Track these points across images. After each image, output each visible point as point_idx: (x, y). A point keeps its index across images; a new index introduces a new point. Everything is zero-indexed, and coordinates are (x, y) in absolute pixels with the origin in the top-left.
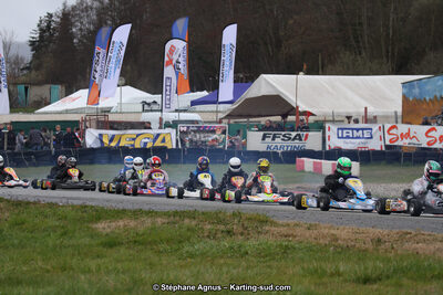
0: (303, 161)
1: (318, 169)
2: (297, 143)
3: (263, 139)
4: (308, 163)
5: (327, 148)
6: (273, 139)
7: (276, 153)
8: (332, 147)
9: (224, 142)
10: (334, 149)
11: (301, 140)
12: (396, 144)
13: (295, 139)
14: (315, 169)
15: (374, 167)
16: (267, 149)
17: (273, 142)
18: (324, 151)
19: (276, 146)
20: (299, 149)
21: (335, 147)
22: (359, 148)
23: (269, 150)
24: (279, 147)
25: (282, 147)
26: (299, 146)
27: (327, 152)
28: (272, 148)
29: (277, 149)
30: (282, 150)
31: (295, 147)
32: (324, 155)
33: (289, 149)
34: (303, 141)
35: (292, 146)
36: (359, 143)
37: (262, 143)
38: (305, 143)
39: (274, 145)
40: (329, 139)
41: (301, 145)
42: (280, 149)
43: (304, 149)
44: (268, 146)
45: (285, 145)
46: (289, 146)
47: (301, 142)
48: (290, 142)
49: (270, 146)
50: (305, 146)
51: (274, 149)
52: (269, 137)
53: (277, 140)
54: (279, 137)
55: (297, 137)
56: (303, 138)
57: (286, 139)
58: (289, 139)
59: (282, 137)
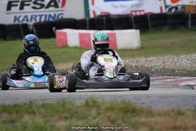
0: (65, 34)
2: (52, 12)
6: (22, 8)
8: (98, 13)
10: (101, 16)
11: (56, 6)
12: (179, 3)
13: (49, 5)
15: (156, 35)
16: (15, 21)
17: (21, 11)
18: (87, 19)
19: (26, 16)
20: (56, 19)
21: (101, 13)
22: (132, 12)
23: (17, 22)
24: (29, 18)
25: (34, 17)
26: (55, 15)
27: (92, 20)
28: (21, 19)
29: (27, 20)
30: (33, 21)
31: (50, 16)
32: (88, 24)
33: (43, 19)
34: (60, 9)
35: (46, 16)
36: (132, 6)
37: (7, 13)
38: (63, 10)
39: (23, 15)
40: (93, 4)
41: (57, 13)
42: (31, 20)
43: (62, 17)
44: (15, 17)
45: (37, 14)
46: (43, 15)
47: (57, 9)
48: (43, 9)
49: (18, 17)
50: (62, 14)
51: (23, 20)
52: (16, 5)
53: (26, 8)
54: (29, 5)
55: (53, 4)
56: (60, 5)
57: (38, 6)
58: (42, 6)
59: (32, 5)
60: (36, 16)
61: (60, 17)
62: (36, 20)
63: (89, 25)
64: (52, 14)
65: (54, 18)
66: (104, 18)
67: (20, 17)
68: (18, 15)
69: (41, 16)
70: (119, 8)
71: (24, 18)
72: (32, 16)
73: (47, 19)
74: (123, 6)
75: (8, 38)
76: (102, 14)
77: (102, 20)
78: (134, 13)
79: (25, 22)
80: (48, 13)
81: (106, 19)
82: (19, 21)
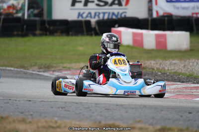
1: (138, 42)
2: (116, 10)
3: (73, 4)
4: (126, 35)
5: (155, 15)
6: (86, 4)
7: (88, 23)
8: (161, 13)
9: (22, 8)
10: (163, 16)
14: (135, 41)
16: (78, 17)
17: (85, 8)
18: (150, 19)
19: (90, 13)
20: (119, 17)
21: (164, 13)
22: (193, 14)
23: (80, 19)
24: (93, 15)
25: (97, 14)
26: (118, 13)
27: (154, 20)
28: (84, 15)
29: (91, 17)
30: (97, 19)
31: (113, 14)
32: (150, 23)
33: (106, 17)
34: (124, 7)
35: (109, 13)
36: (194, 8)
37: (71, 9)
38: (126, 9)
39: (87, 12)
40: (156, 4)
41: (121, 11)
42: (95, 17)
43: (125, 16)
44: (79, 13)
45: (101, 11)
46: (106, 13)
47: (121, 7)
48: (107, 7)
49: (81, 13)
50: (125, 12)
51: (87, 16)
52: (81, 2)
53: (90, 5)
54: (93, 2)
55: (116, 2)
56: (124, 3)
57: (102, 4)
58: (106, 3)
59: (96, 2)
60: (99, 13)
61: (123, 16)
62: (99, 17)
63: (151, 25)
64: (116, 12)
65: (117, 16)
66: (166, 18)
67: (84, 13)
68: (82, 12)
69: (104, 13)
70: (180, 9)
71: (88, 14)
72: (95, 13)
73: (110, 17)
74: (184, 8)
75: (70, 33)
76: (165, 15)
77: (164, 20)
78: (195, 15)
79: (88, 19)
80: (111, 11)
81: (168, 20)
82: (82, 17)
